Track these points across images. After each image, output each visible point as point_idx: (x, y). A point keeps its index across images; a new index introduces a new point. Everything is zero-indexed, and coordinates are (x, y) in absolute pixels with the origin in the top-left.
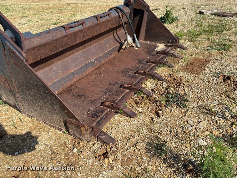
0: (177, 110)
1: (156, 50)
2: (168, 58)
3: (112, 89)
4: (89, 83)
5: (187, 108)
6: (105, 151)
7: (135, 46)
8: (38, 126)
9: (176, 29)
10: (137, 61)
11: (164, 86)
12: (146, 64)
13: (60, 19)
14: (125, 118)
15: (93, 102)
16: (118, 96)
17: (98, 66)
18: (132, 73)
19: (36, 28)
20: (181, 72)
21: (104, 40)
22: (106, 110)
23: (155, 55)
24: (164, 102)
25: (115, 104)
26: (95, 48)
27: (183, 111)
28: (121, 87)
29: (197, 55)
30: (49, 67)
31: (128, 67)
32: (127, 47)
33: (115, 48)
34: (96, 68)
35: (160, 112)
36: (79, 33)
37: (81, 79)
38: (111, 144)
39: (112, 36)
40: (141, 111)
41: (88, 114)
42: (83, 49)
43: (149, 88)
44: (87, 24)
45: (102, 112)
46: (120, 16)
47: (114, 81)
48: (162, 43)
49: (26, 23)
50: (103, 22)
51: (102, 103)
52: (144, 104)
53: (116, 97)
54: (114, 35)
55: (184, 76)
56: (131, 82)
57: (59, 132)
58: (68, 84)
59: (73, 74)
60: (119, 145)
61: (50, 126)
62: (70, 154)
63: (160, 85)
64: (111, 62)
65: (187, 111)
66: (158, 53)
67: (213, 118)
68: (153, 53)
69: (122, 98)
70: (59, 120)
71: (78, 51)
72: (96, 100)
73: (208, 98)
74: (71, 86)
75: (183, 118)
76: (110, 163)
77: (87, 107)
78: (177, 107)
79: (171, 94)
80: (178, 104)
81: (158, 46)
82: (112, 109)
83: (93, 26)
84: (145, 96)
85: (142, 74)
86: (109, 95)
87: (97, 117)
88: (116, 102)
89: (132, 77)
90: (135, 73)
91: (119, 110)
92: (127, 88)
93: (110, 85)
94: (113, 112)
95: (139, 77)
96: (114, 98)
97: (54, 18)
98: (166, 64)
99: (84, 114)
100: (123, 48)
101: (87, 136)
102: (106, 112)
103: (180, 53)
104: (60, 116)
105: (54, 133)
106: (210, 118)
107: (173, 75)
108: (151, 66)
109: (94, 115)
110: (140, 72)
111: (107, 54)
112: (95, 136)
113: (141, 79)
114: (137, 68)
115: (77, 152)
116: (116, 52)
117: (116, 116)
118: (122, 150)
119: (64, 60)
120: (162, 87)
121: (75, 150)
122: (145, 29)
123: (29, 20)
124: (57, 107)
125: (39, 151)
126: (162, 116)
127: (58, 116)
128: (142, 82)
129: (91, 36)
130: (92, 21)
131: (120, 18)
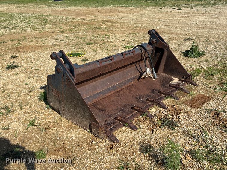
0: (167, 131)
1: (170, 83)
2: (178, 91)
3: (125, 109)
4: (109, 102)
5: (175, 130)
6: (112, 146)
7: (153, 77)
8: (71, 125)
9: (198, 64)
10: (150, 91)
11: (165, 113)
12: (157, 94)
13: (93, 39)
14: (129, 130)
15: (109, 116)
16: (128, 114)
17: (119, 90)
18: (143, 99)
19: (72, 46)
20: (183, 104)
21: (127, 70)
22: (117, 122)
23: (167, 88)
24: (160, 124)
25: (124, 119)
26: (118, 76)
27: (171, 132)
28: (132, 108)
29: (203, 92)
30: (83, 87)
31: (142, 94)
32: (146, 76)
33: (136, 76)
34: (117, 91)
35: (155, 130)
36: (108, 66)
37: (104, 98)
38: (116, 142)
39: (135, 66)
40: (142, 127)
41: (105, 123)
42: (109, 75)
43: (153, 113)
44: (115, 60)
45: (115, 123)
46: (142, 53)
47: (128, 103)
48: (178, 78)
49: (63, 39)
50: (127, 58)
51: (116, 117)
52: (145, 123)
53: (126, 115)
54: (137, 66)
55: (184, 108)
56: (140, 106)
57: (85, 131)
58: (94, 101)
59: (99, 93)
60: (121, 144)
61: (80, 126)
62: (91, 144)
63: (162, 112)
64: (129, 88)
65: (174, 132)
66: (171, 86)
67: (190, 139)
68: (167, 85)
69: (131, 116)
70: (86, 122)
71: (105, 77)
72: (112, 114)
73: (194, 126)
74: (96, 102)
75: (169, 136)
76: (113, 152)
77: (105, 119)
78: (168, 129)
79: (167, 119)
80: (169, 127)
81: (174, 80)
82: (121, 122)
83: (119, 61)
84: (148, 118)
85: (151, 101)
86: (122, 113)
87: (111, 126)
88: (126, 118)
89: (143, 102)
90: (146, 100)
91: (126, 123)
92: (136, 110)
93: (125, 106)
94: (122, 124)
95: (148, 103)
96: (125, 115)
97: (88, 37)
98: (172, 97)
99: (102, 122)
100: (142, 77)
101: (102, 135)
102: (117, 123)
103: (190, 88)
104: (88, 120)
105: (82, 131)
106: (188, 139)
107: (175, 106)
108: (161, 96)
109: (109, 124)
110: (150, 99)
111: (128, 81)
112: (107, 136)
113: (149, 105)
114: (149, 96)
115: (95, 144)
116: (136, 80)
117: (123, 127)
118: (122, 147)
119: (94, 83)
120: (163, 114)
121: (94, 142)
122: (164, 64)
123: (66, 37)
124: (87, 114)
125: (72, 140)
126: (155, 133)
127: (86, 120)
128: (149, 107)
129: (116, 68)
130: (119, 57)
131: (142, 55)
